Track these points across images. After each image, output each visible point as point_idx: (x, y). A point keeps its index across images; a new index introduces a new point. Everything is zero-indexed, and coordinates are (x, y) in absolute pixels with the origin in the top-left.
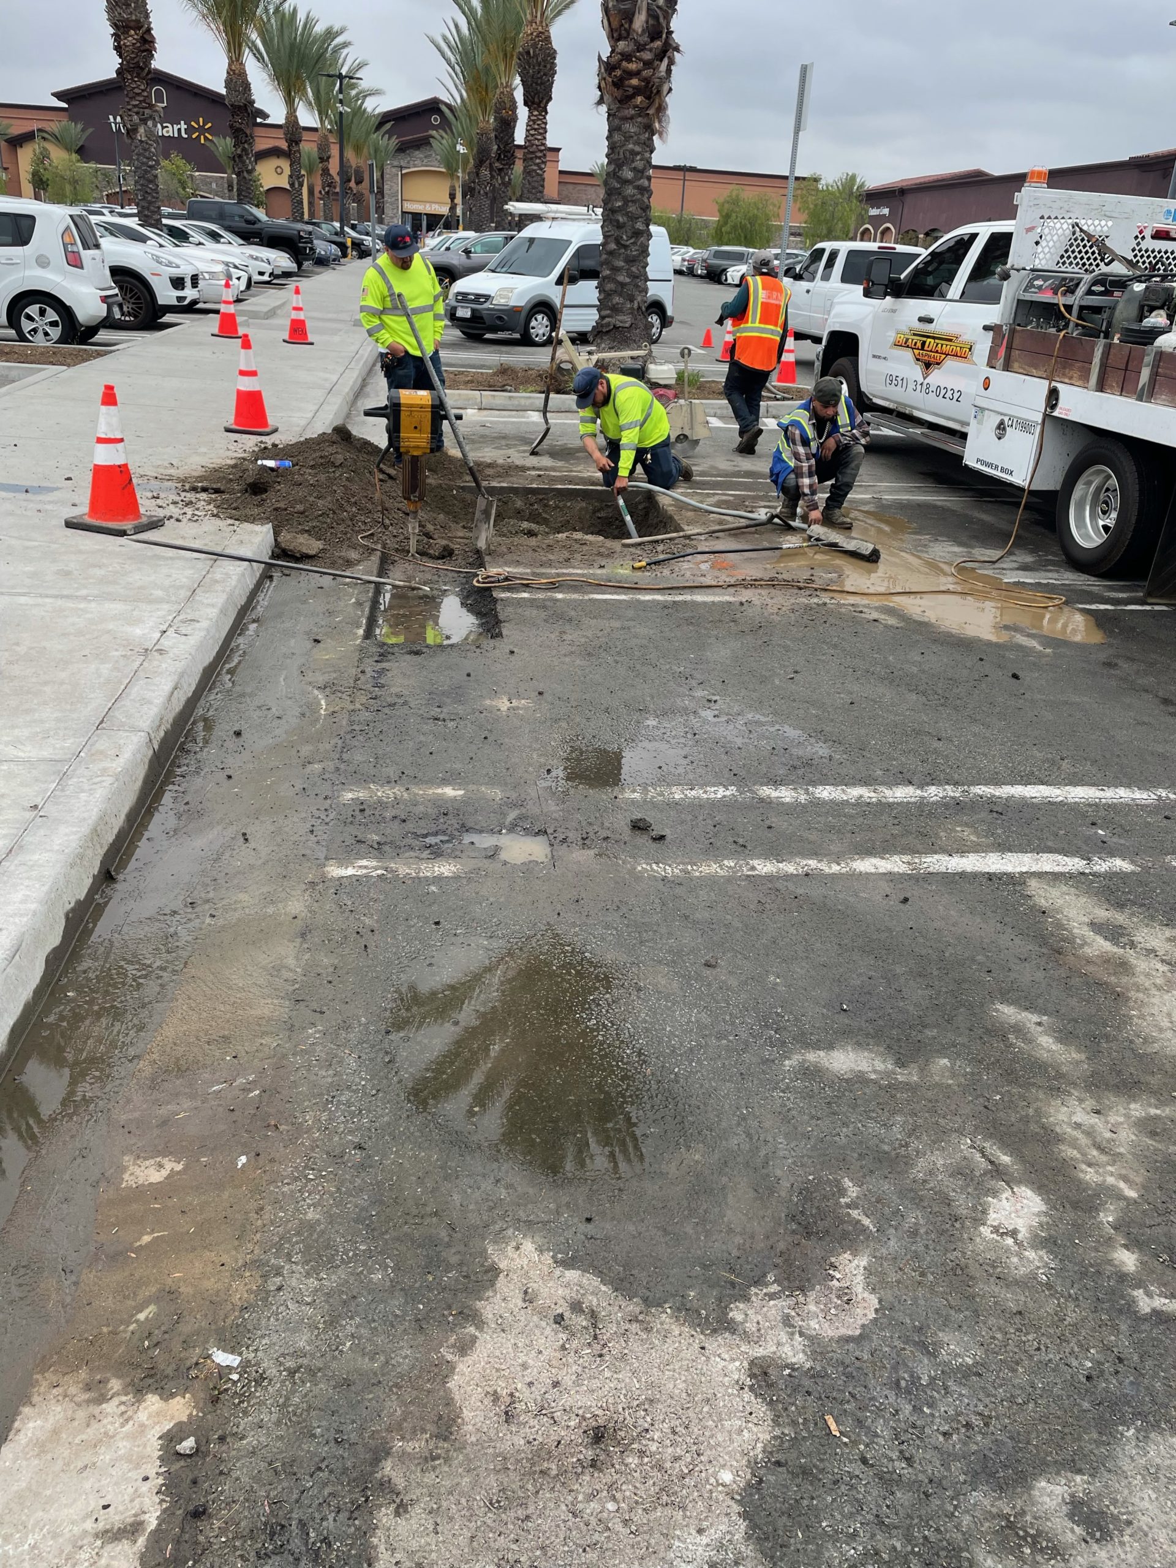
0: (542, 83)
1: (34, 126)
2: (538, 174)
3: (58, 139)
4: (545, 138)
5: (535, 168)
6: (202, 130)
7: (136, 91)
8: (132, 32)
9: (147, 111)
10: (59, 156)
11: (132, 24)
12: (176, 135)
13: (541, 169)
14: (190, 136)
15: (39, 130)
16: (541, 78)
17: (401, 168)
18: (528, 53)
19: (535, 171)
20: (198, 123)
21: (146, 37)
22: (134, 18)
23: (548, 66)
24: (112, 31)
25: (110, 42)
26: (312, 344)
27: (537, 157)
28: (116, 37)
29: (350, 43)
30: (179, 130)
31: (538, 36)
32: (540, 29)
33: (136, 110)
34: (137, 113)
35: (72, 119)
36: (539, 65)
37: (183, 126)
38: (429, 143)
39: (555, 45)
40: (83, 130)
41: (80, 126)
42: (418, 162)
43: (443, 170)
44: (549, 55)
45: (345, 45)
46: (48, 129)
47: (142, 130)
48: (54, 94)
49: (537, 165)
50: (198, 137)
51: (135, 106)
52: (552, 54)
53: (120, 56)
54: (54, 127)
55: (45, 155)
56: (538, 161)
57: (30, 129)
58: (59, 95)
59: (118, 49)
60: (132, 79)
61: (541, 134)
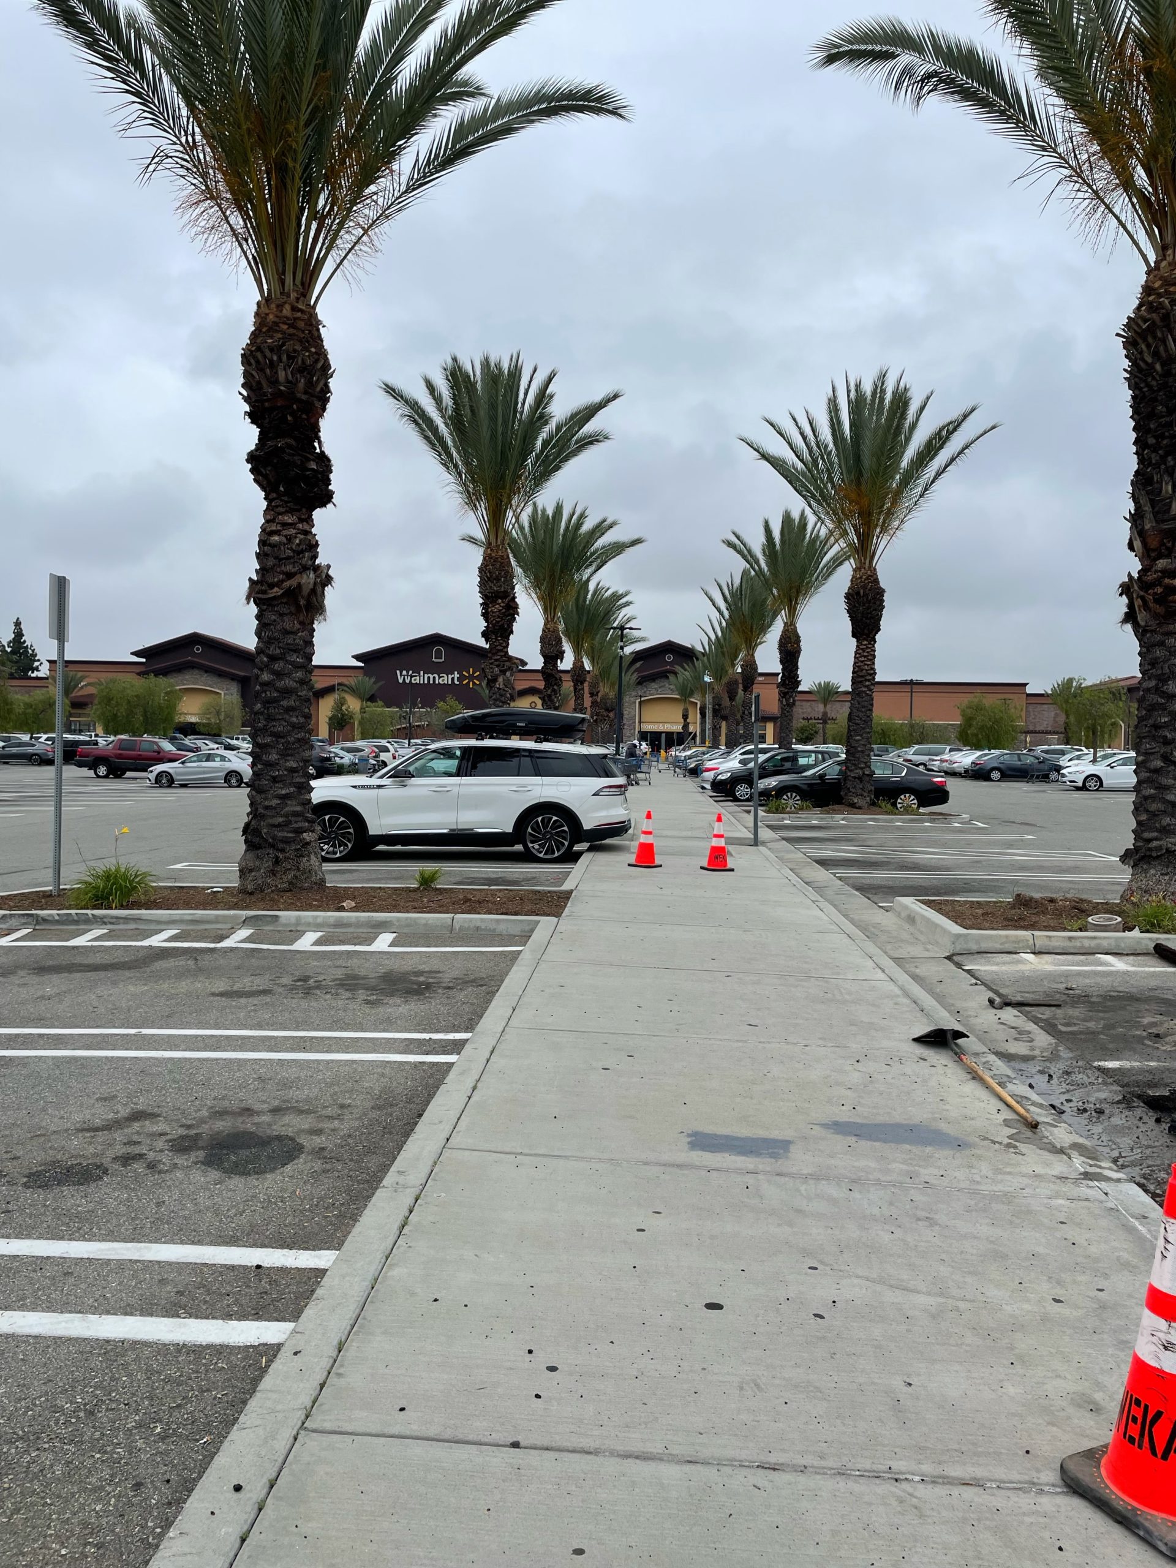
0: (871, 618)
1: (336, 681)
2: (867, 695)
3: (354, 691)
4: (874, 663)
5: (864, 689)
6: (471, 678)
7: (499, 648)
8: (500, 601)
9: (507, 664)
10: (353, 704)
11: (501, 594)
12: (450, 683)
13: (870, 690)
14: (461, 682)
15: (339, 684)
16: (871, 613)
17: (641, 697)
18: (858, 593)
19: (864, 692)
20: (468, 673)
21: (511, 604)
22: (502, 589)
23: (878, 603)
24: (481, 601)
25: (479, 610)
26: (732, 870)
27: (866, 680)
28: (485, 605)
29: (631, 603)
30: (453, 679)
31: (867, 579)
32: (869, 572)
33: (497, 663)
34: (498, 666)
35: (366, 674)
36: (869, 602)
37: (456, 675)
38: (667, 677)
39: (882, 585)
40: (375, 683)
41: (373, 680)
42: (654, 691)
43: (678, 697)
44: (878, 593)
45: (627, 604)
46: (347, 683)
47: (501, 679)
48: (353, 657)
49: (867, 686)
50: (468, 683)
51: (496, 660)
52: (881, 592)
53: (487, 621)
54: (351, 681)
55: (341, 703)
56: (867, 683)
57: (332, 683)
58: (357, 657)
59: (485, 615)
60: (496, 639)
61: (870, 660)
